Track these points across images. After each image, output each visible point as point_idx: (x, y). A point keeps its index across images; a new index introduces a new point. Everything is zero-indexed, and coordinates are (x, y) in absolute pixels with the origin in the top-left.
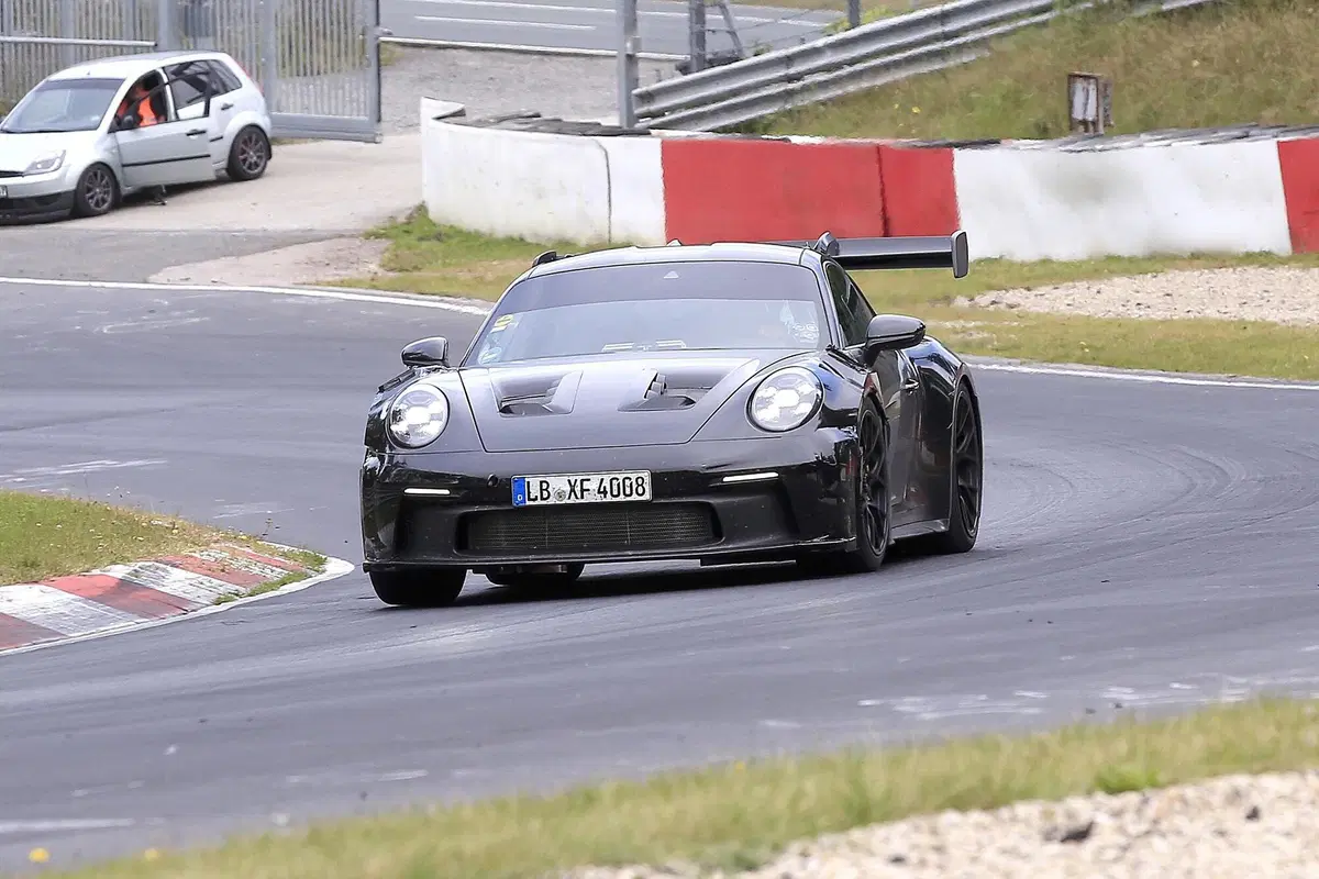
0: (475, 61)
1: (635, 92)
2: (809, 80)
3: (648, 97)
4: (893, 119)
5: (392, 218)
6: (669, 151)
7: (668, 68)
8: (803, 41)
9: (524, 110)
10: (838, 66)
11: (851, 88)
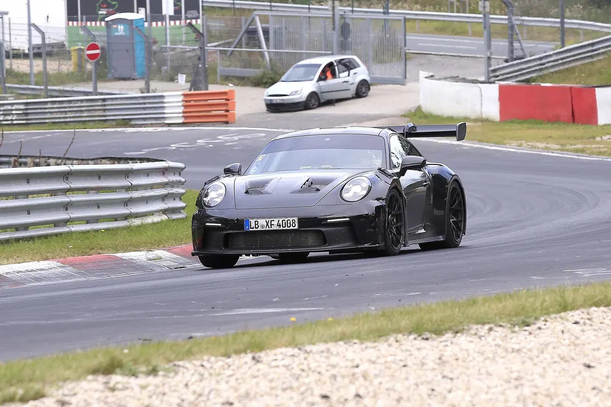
0: (438, 58)
1: (490, 69)
2: (547, 65)
3: (495, 71)
4: (576, 78)
5: (410, 110)
6: (501, 88)
7: (500, 61)
8: (545, 52)
9: (454, 75)
10: (557, 60)
11: (562, 68)
